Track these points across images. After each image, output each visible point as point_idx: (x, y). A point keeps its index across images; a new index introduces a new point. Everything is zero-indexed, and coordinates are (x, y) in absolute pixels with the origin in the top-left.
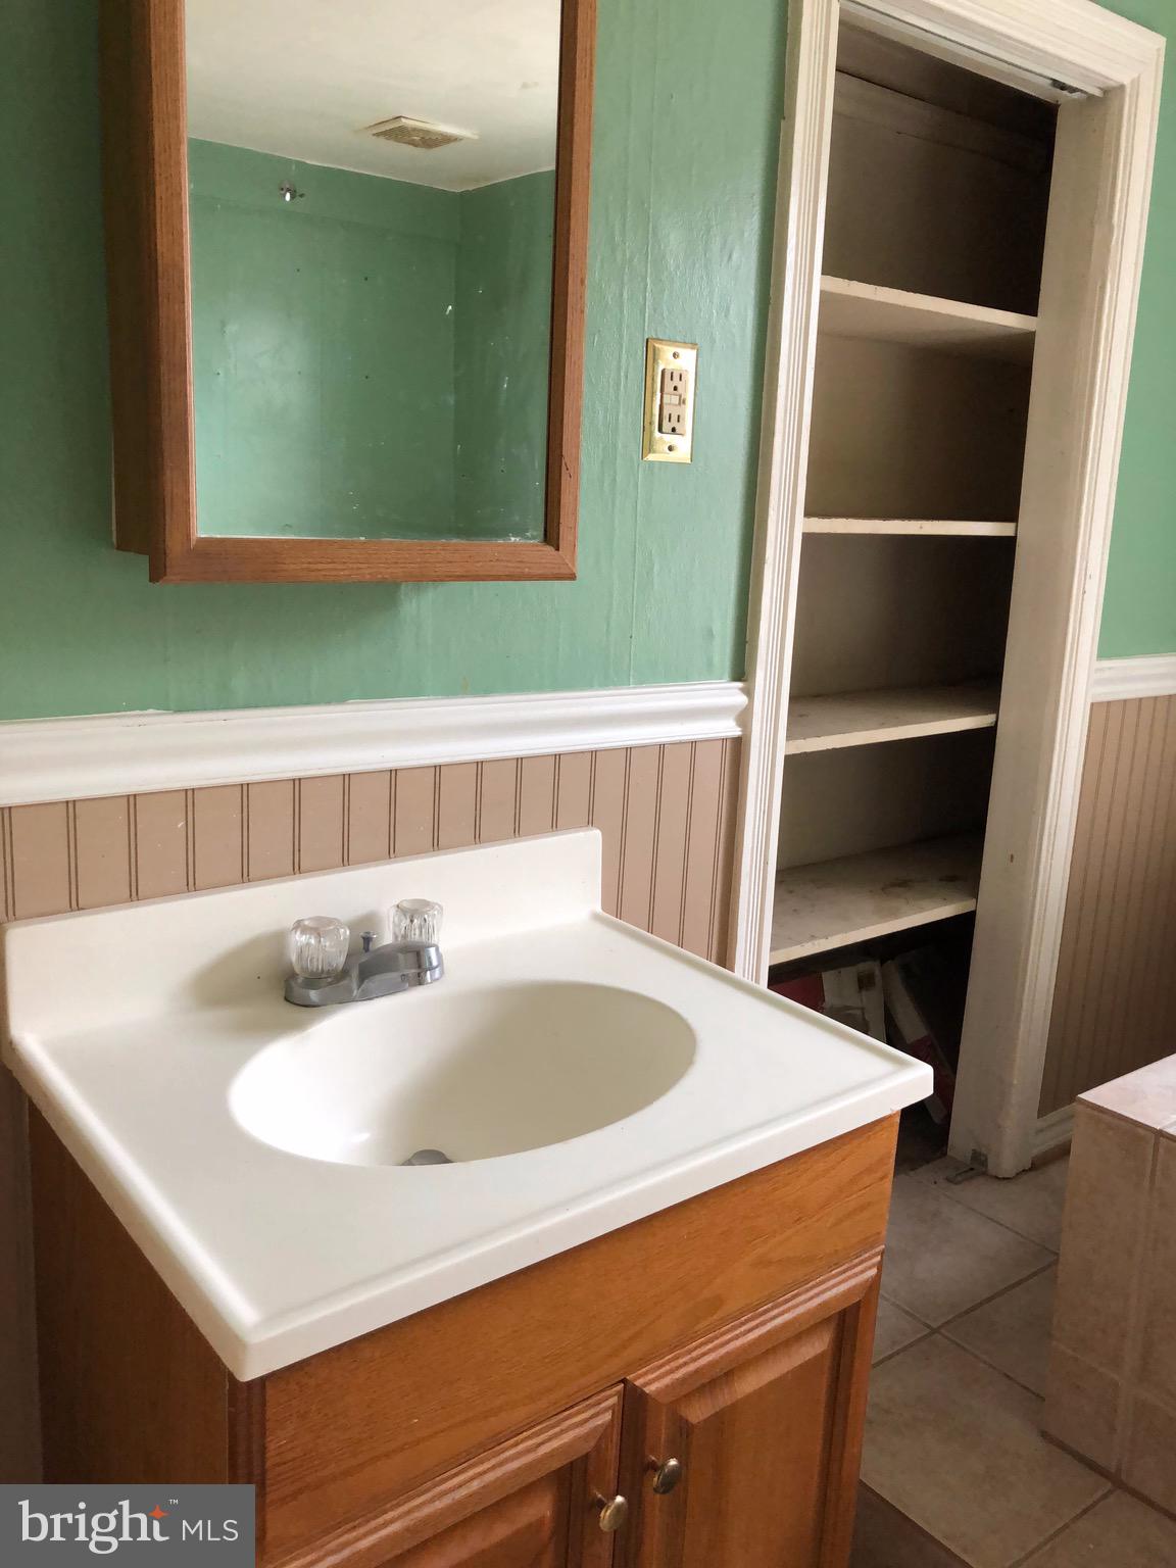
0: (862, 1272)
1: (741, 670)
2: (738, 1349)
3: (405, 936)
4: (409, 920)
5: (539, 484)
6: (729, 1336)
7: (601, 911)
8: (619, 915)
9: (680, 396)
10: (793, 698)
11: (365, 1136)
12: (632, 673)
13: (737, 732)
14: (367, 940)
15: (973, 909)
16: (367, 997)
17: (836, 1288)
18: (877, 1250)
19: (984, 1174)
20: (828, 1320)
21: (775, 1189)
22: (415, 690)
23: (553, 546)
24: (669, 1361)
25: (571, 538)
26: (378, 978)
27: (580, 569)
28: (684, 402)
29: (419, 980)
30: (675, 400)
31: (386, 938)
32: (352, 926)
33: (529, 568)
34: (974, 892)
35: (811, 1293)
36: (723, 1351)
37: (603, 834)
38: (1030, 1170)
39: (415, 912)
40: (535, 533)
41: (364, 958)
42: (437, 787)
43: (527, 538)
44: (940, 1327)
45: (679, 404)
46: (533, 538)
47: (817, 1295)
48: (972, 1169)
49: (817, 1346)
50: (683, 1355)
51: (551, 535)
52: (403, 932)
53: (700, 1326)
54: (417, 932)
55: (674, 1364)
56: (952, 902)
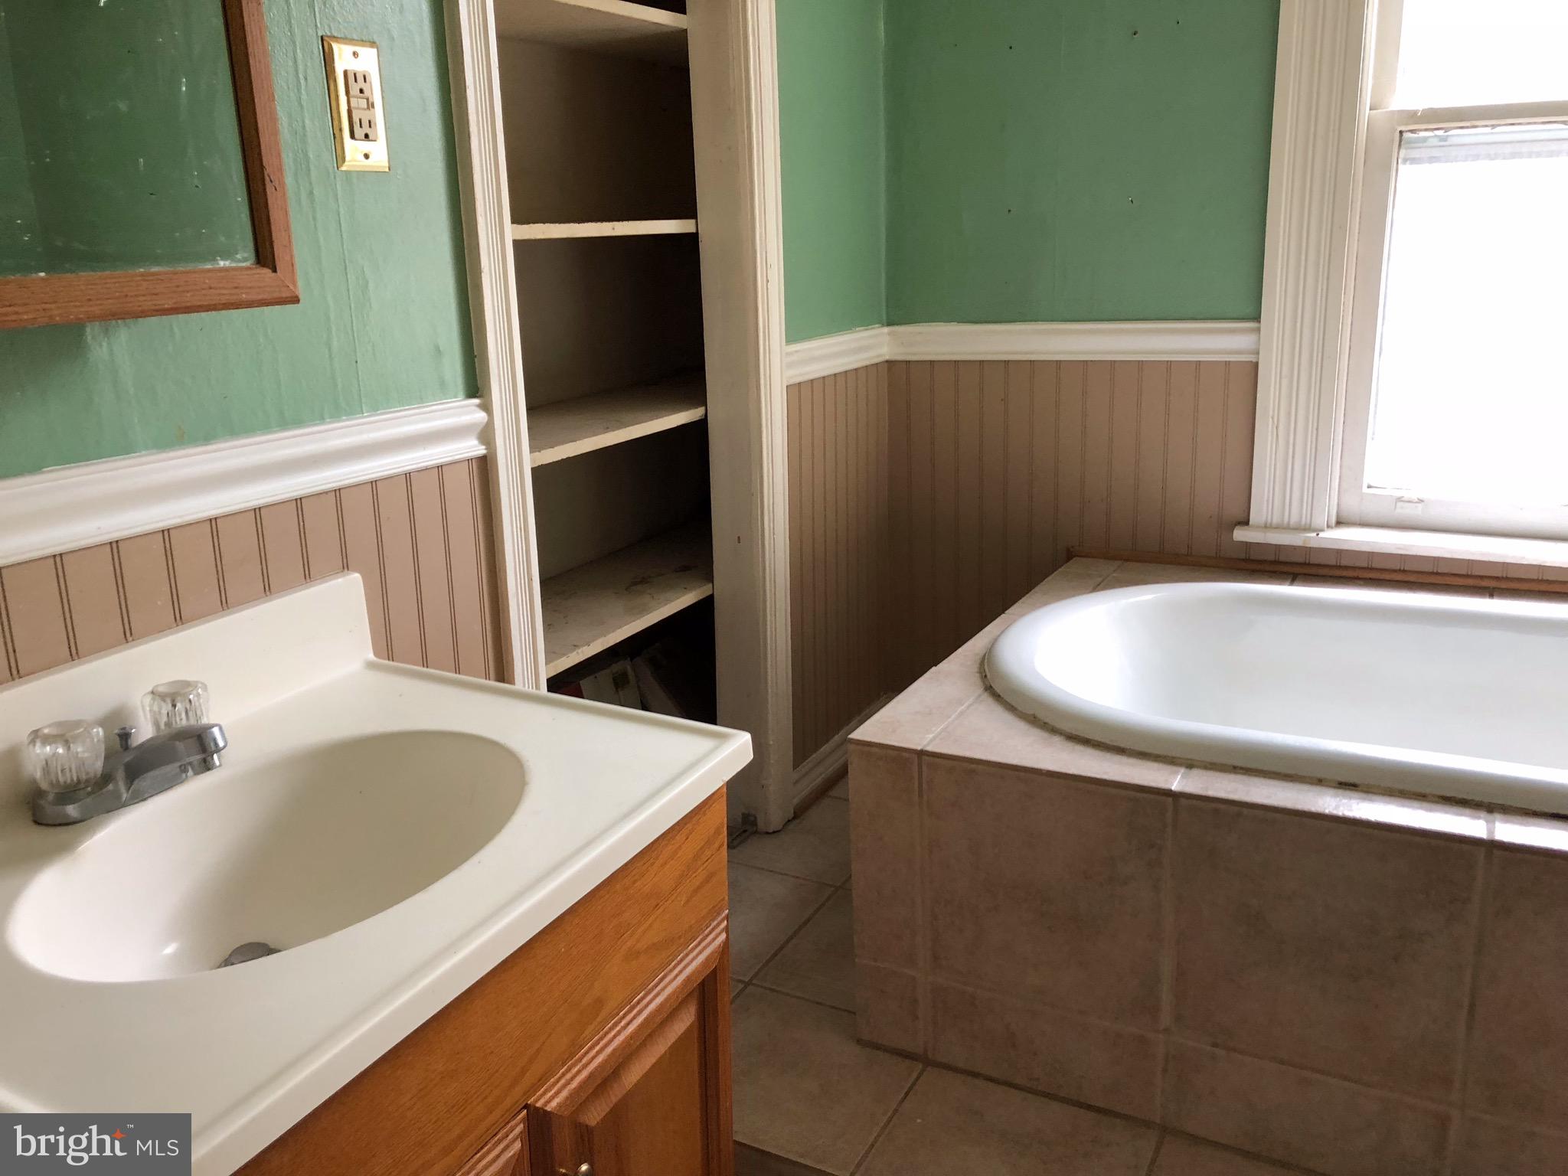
0: (714, 939)
1: (475, 386)
2: (623, 1042)
3: (168, 724)
4: (170, 705)
5: (240, 198)
6: (613, 1033)
7: (375, 659)
8: (391, 657)
9: (368, 99)
10: (530, 409)
11: (170, 949)
12: (364, 400)
13: (481, 450)
14: (125, 736)
15: (710, 593)
16: (139, 798)
17: (694, 962)
18: (723, 915)
19: (756, 832)
20: (690, 994)
21: (634, 882)
22: (124, 447)
23: (268, 267)
24: (564, 1075)
25: (287, 258)
26: (151, 774)
27: (301, 290)
28: (373, 106)
29: (206, 766)
30: (363, 103)
31: (144, 732)
32: (102, 722)
33: (246, 293)
34: (709, 577)
35: (676, 972)
36: (609, 1049)
37: (363, 577)
38: (794, 818)
39: (174, 695)
40: (246, 255)
41: (128, 757)
42: (169, 553)
43: (239, 261)
44: (751, 980)
45: (368, 108)
46: (245, 260)
47: (681, 972)
48: (745, 831)
49: (686, 1020)
50: (574, 1065)
51: (265, 254)
52: (165, 719)
53: (587, 1032)
54: (183, 715)
55: (569, 1076)
56: (691, 590)
